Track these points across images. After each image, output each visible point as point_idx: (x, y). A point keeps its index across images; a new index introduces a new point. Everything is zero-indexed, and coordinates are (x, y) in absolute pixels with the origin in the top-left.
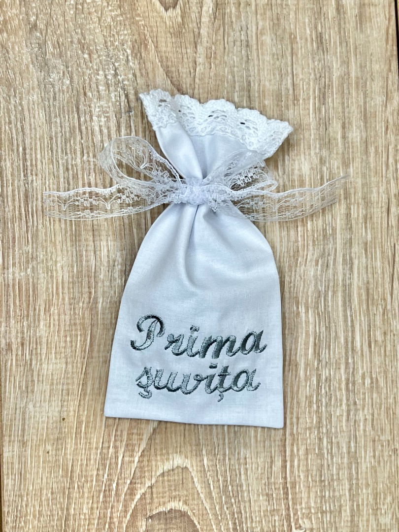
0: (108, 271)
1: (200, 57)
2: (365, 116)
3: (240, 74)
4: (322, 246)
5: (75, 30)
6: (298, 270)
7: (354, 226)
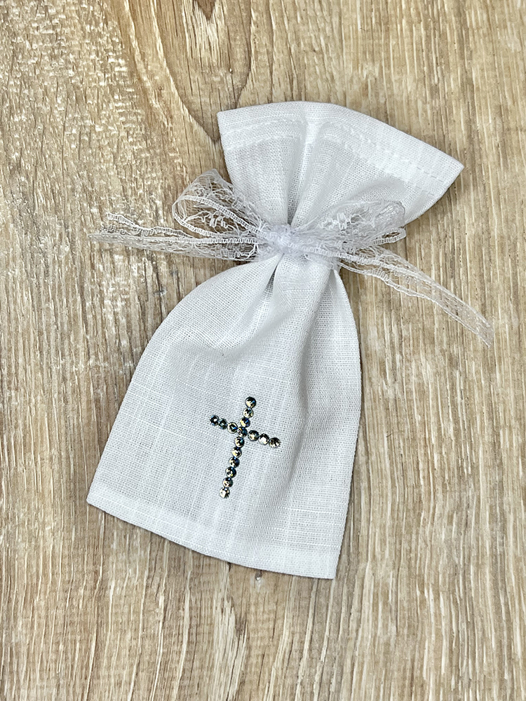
2: (516, 293)
4: (457, 494)
5: (78, 172)
6: (421, 532)
7: (505, 461)
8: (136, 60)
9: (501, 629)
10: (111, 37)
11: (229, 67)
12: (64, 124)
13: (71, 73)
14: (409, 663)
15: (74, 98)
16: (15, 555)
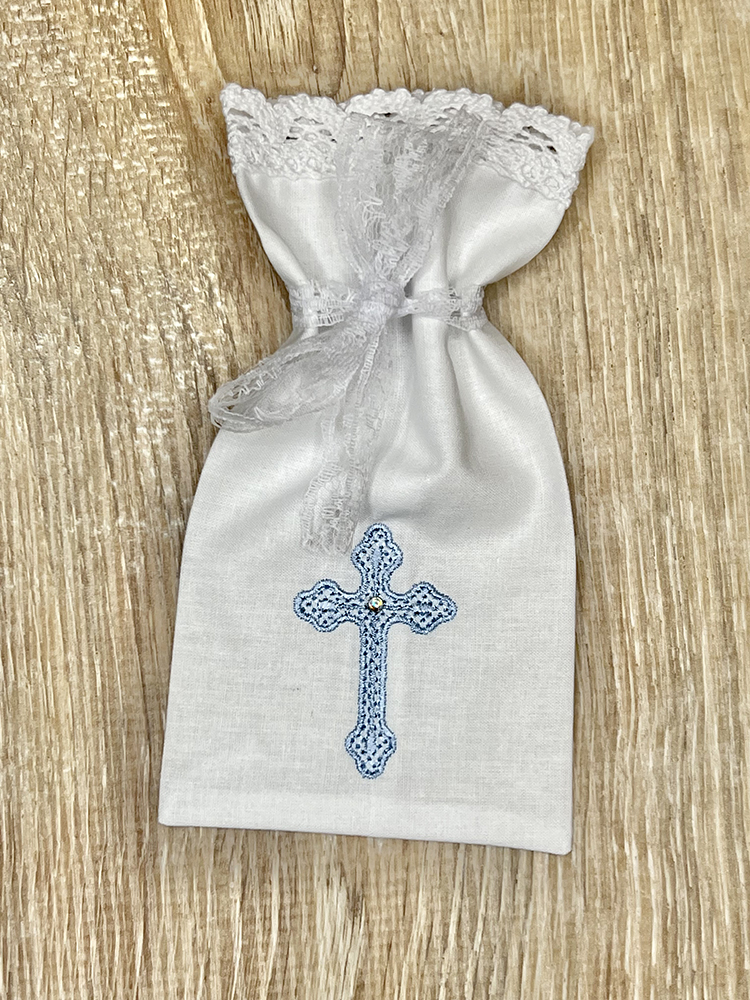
8: (171, 58)
9: (738, 896)
10: (131, 23)
11: (312, 63)
12: (65, 160)
13: (73, 80)
14: (604, 950)
15: (79, 119)
16: (19, 811)
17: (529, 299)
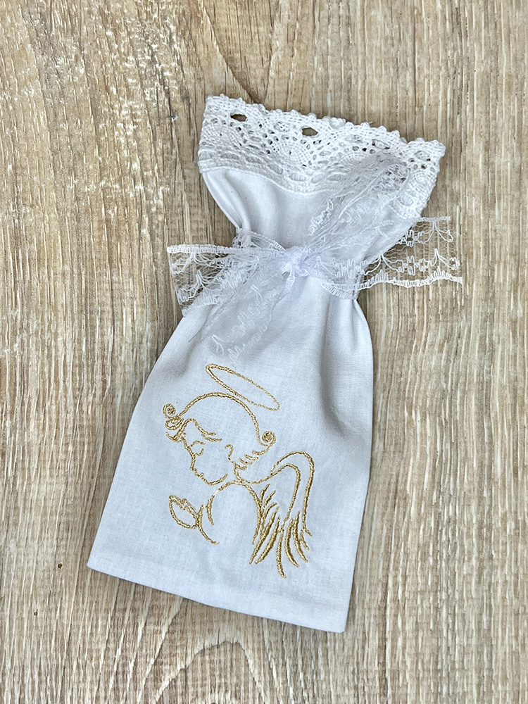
0: (133, 350)
1: (277, 39)
2: (519, 132)
3: (336, 65)
4: (449, 324)
6: (412, 358)
7: (497, 295)
9: (483, 450)
14: (394, 477)
16: (28, 362)
17: (378, 58)
